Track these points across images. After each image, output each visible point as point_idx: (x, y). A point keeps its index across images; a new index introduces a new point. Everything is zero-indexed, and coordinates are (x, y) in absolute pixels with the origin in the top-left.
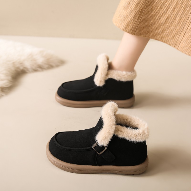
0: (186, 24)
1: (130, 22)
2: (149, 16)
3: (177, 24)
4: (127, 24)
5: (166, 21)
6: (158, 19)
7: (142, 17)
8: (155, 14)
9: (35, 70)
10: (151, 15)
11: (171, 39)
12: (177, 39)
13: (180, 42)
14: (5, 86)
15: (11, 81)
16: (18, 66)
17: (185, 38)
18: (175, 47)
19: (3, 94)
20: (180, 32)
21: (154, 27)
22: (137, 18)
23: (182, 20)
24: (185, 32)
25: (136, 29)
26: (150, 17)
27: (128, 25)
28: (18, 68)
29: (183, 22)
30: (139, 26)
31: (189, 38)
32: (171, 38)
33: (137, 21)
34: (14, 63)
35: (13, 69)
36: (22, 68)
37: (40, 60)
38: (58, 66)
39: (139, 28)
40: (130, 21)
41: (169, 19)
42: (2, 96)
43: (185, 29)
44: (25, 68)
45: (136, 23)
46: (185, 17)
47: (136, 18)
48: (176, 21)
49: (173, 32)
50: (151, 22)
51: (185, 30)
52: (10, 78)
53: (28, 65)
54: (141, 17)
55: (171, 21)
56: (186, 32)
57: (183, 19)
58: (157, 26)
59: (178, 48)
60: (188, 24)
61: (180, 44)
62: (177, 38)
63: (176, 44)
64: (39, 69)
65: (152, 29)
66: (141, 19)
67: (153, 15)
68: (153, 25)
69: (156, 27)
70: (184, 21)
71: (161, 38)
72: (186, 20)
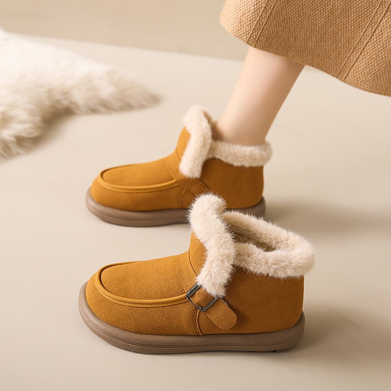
0: (370, 26)
1: (246, 15)
2: (290, 8)
3: (350, 26)
4: (239, 19)
5: (327, 19)
6: (311, 15)
7: (275, 8)
8: (305, 5)
9: (94, 111)
10: (294, 6)
11: (331, 60)
12: (346, 60)
13: (351, 66)
14: (24, 135)
15: (39, 127)
16: (58, 97)
17: (364, 57)
18: (339, 77)
19: (19, 150)
20: (354, 44)
21: (299, 33)
22: (262, 7)
23: (363, 18)
24: (365, 44)
25: (261, 34)
26: (293, 9)
27: (242, 20)
28: (58, 102)
29: (364, 21)
30: (268, 27)
31: (375, 56)
32: (332, 58)
33: (261, 15)
34: (50, 91)
35: (47, 103)
36: (65, 103)
37: (106, 91)
38: (142, 107)
39: (266, 32)
40: (246, 12)
41: (334, 17)
42: (18, 154)
43: (366, 36)
44: (72, 103)
45: (259, 19)
46: (368, 11)
47: (259, 8)
48: (348, 20)
49: (340, 43)
50: (295, 22)
51: (366, 39)
52: (38, 119)
53: (79, 97)
54: (272, 6)
55: (337, 20)
56: (367, 43)
57: (364, 15)
58: (305, 32)
59: (345, 78)
60: (375, 25)
61: (350, 69)
62: (345, 56)
63: (342, 71)
64: (102, 109)
65: (295, 39)
66: (272, 12)
67: (300, 6)
68: (298, 29)
69: (303, 34)
70: (366, 19)
71: (312, 57)
72: (370, 17)
